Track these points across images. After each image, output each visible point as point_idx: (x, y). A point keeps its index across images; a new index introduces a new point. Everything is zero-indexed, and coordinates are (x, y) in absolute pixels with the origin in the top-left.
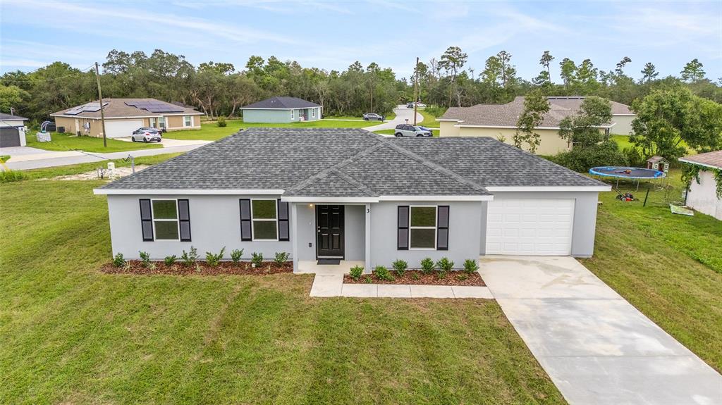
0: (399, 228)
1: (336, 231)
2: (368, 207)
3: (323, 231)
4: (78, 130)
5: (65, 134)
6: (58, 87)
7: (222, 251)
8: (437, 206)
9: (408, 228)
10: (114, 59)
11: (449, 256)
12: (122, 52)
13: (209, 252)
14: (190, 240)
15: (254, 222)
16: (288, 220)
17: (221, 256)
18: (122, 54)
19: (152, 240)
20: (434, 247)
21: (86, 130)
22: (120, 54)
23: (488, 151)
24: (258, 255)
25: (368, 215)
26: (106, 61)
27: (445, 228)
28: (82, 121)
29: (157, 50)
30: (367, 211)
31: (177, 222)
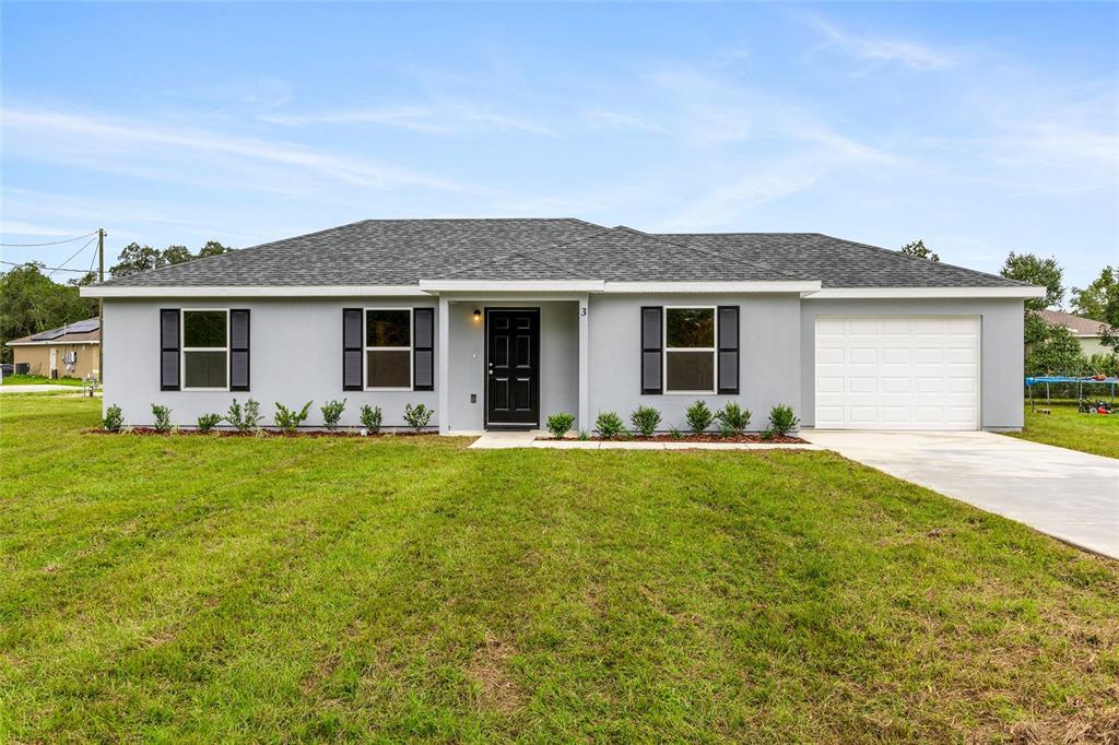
0: (644, 351)
1: (523, 373)
2: (584, 304)
3: (498, 373)
4: (53, 367)
5: (30, 377)
6: (26, 305)
7: (306, 408)
8: (715, 307)
9: (661, 350)
10: (133, 260)
11: (741, 402)
12: (147, 248)
13: (281, 404)
14: (246, 389)
15: (368, 352)
16: (431, 349)
17: (303, 417)
18: (148, 251)
19: (177, 388)
20: (712, 389)
21: (68, 366)
22: (143, 250)
23: (814, 248)
24: (373, 411)
25: (583, 320)
26: (117, 263)
27: (732, 351)
28: (62, 350)
29: (210, 244)
30: (581, 312)
31: (226, 352)
